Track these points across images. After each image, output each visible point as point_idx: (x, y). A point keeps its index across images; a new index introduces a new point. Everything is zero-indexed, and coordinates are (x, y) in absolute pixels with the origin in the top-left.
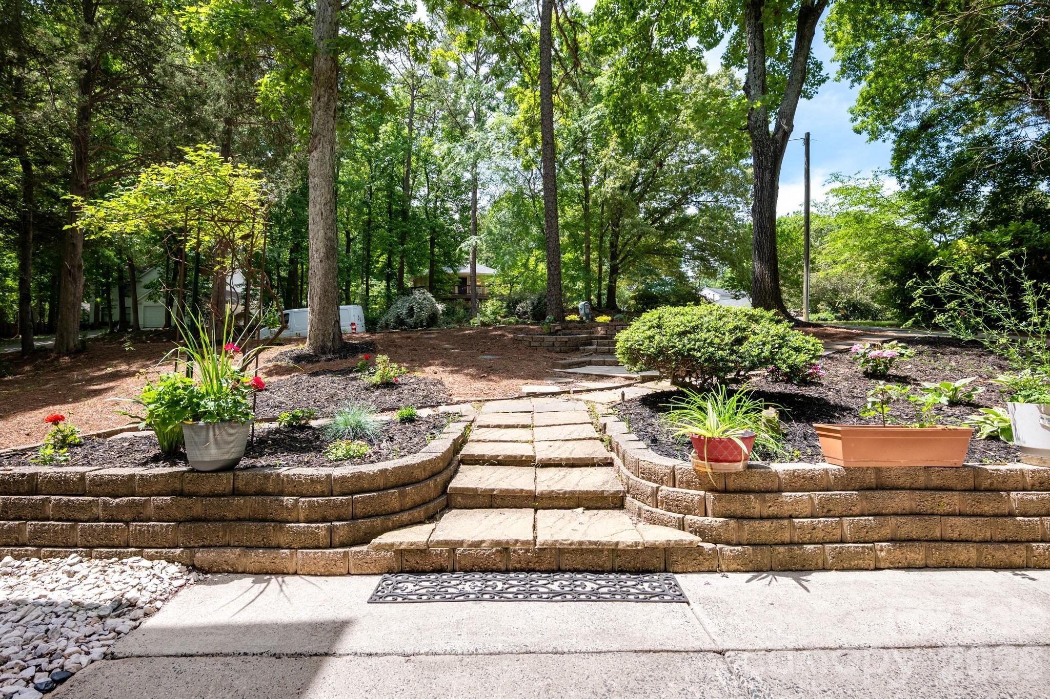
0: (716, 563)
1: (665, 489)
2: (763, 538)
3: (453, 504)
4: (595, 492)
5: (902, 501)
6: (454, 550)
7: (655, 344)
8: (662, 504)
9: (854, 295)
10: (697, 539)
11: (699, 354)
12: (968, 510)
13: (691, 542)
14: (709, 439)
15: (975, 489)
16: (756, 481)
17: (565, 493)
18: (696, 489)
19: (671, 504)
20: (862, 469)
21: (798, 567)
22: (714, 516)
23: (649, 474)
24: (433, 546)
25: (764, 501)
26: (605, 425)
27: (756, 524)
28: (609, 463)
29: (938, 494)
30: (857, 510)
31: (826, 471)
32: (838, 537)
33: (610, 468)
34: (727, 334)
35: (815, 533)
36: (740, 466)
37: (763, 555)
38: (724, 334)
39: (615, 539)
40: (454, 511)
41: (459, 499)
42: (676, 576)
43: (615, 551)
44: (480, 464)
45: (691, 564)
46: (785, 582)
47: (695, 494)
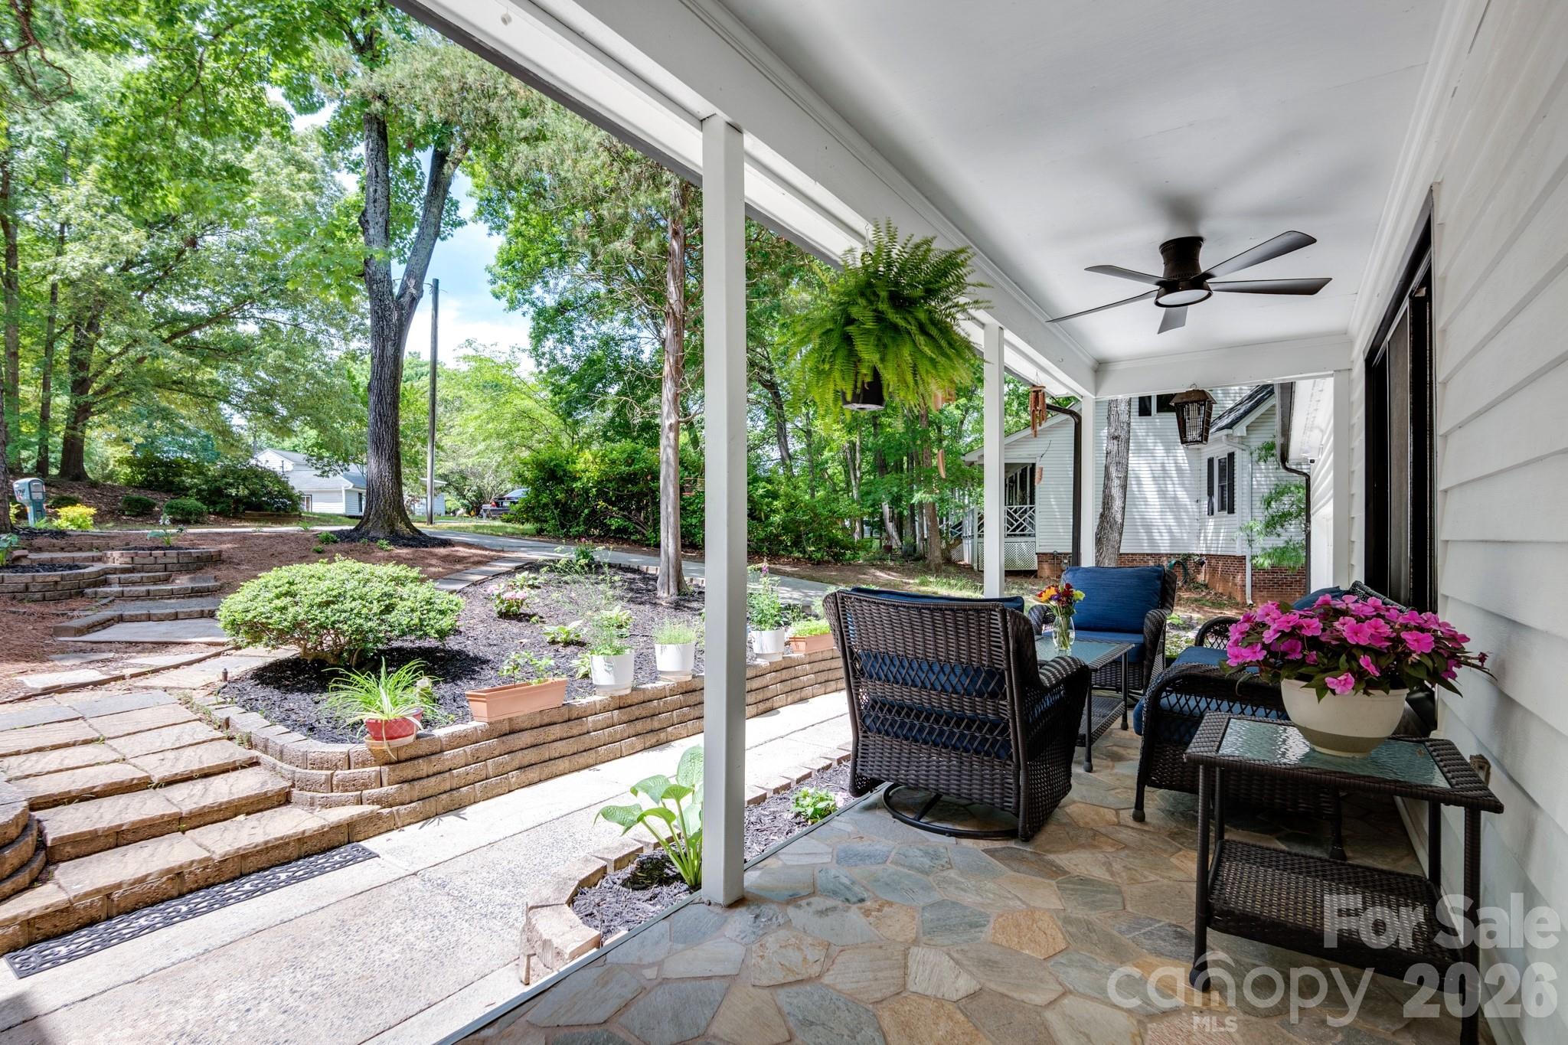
0: (392, 823)
1: (341, 774)
2: (430, 792)
3: (57, 857)
4: (257, 795)
5: (526, 738)
6: (108, 896)
7: (290, 617)
8: (338, 787)
9: (485, 481)
10: (376, 807)
11: (345, 627)
12: (565, 735)
13: (372, 812)
14: (386, 722)
15: (569, 720)
16: (424, 748)
17: (221, 804)
18: (372, 766)
19: (345, 786)
20: (500, 722)
21: (457, 806)
22: (389, 784)
23: (320, 764)
24: (79, 900)
25: (430, 762)
26: (228, 720)
27: (424, 782)
28: (254, 763)
29: (547, 728)
30: (497, 753)
31: (476, 728)
32: (484, 776)
33: (256, 768)
34: (375, 602)
35: (468, 777)
36: (411, 739)
37: (431, 806)
38: (371, 603)
39: (301, 829)
40: (62, 865)
41: (68, 849)
42: (361, 843)
43: (301, 839)
44: (64, 804)
45: (371, 830)
46: (449, 820)
47: (372, 770)
